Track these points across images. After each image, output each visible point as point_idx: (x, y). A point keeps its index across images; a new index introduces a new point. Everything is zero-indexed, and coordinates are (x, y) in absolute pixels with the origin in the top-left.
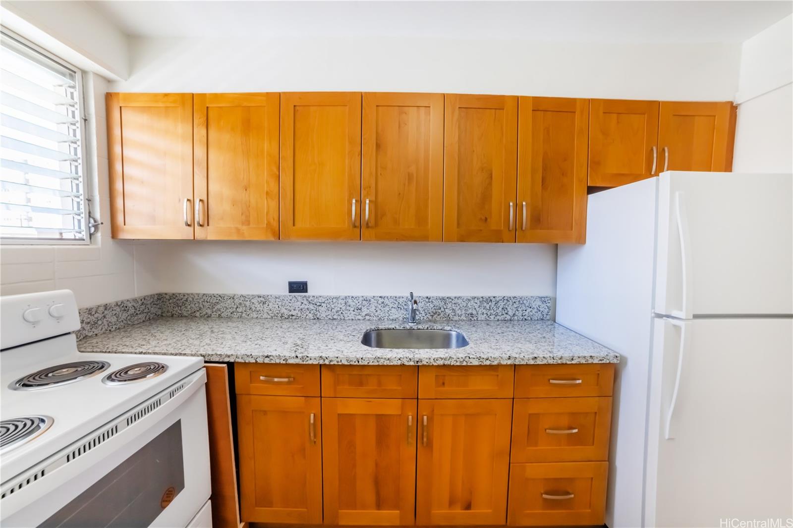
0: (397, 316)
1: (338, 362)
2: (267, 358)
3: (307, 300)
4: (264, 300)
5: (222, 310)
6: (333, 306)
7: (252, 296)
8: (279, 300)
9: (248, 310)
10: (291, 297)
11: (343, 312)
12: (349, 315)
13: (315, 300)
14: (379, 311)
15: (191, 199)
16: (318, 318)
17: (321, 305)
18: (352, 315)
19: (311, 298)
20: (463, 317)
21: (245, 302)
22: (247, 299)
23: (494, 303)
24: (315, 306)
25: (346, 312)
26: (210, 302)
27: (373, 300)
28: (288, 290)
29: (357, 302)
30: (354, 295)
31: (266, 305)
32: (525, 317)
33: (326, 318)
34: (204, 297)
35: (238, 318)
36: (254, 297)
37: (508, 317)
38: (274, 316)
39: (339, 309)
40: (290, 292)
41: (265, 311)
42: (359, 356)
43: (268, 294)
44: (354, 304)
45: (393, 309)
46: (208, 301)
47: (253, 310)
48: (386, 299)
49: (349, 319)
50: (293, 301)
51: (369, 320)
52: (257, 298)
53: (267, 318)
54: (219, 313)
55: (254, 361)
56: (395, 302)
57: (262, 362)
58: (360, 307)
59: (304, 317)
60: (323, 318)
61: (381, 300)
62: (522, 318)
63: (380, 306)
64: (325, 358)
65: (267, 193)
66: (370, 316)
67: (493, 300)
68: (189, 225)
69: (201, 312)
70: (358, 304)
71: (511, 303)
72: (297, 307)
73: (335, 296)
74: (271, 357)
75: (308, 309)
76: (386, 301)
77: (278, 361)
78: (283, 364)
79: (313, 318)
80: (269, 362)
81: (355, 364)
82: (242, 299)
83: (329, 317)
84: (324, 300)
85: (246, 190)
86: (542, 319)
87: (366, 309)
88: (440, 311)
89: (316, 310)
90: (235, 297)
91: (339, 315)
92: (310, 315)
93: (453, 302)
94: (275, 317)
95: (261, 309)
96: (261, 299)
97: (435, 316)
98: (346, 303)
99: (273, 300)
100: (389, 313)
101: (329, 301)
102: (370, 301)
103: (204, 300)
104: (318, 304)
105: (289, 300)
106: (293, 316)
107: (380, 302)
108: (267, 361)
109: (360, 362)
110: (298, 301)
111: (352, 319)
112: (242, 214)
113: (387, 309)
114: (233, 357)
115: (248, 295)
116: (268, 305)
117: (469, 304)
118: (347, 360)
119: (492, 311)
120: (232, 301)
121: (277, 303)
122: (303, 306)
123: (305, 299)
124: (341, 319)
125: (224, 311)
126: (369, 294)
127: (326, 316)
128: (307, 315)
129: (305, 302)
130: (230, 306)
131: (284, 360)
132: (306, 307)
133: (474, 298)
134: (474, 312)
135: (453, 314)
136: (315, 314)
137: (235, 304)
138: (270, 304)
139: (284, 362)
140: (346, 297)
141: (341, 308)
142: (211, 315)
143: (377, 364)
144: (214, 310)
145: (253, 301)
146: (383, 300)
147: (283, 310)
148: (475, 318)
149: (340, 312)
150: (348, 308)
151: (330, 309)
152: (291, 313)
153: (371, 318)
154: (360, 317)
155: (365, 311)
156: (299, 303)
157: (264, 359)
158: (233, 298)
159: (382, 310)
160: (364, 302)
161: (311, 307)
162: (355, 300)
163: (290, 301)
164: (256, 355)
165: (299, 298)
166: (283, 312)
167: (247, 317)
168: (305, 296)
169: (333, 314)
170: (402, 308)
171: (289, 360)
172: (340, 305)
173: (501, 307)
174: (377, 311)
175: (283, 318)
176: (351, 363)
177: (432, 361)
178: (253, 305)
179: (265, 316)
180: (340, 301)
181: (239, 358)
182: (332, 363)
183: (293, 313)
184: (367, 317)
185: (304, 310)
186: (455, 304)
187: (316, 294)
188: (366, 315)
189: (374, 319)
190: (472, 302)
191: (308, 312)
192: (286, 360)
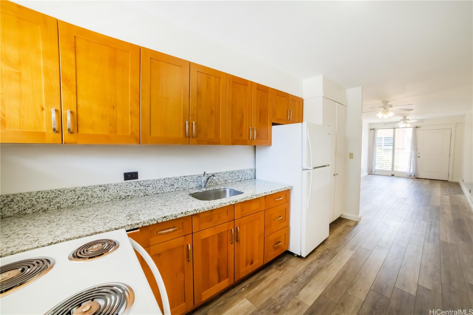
0: (193, 186)
1: (203, 210)
2: (165, 218)
3: (139, 184)
4: (105, 188)
5: (62, 202)
6: (156, 186)
7: (94, 186)
8: (118, 187)
9: (90, 198)
10: (127, 183)
11: (163, 188)
12: (166, 189)
13: (145, 183)
14: (184, 185)
15: (59, 109)
16: (147, 195)
17: (148, 186)
18: (168, 189)
19: (142, 182)
20: (223, 182)
21: (87, 192)
22: (88, 190)
23: (234, 174)
24: (145, 187)
25: (165, 188)
26: (46, 198)
27: (180, 179)
28: (123, 178)
29: (171, 181)
30: (169, 177)
31: (107, 192)
32: (246, 179)
33: (152, 194)
34: (39, 194)
35: (80, 205)
36: (95, 187)
37: (240, 180)
38: (113, 199)
39: (160, 187)
40: (125, 180)
41: (106, 196)
42: (213, 205)
43: (108, 183)
44: (169, 182)
45: (191, 182)
46: (44, 197)
47: (95, 197)
48: (187, 177)
49: (167, 192)
50: (128, 186)
51: (178, 191)
52: (98, 187)
53: (108, 201)
54: (59, 205)
55: (156, 222)
56: (191, 178)
57: (161, 222)
58: (173, 184)
59: (137, 195)
60: (150, 194)
61: (184, 178)
62: (244, 179)
63: (184, 182)
64: (197, 210)
65: (131, 112)
66: (179, 188)
67: (234, 172)
68: (57, 132)
69: (34, 208)
70: (172, 182)
71: (240, 173)
72: (132, 189)
73: (158, 179)
74: (167, 217)
75: (140, 190)
76: (187, 179)
77: (171, 219)
78: (174, 219)
79: (143, 195)
80: (166, 220)
81: (211, 209)
82: (85, 190)
83: (154, 193)
84: (150, 182)
85: (113, 108)
86: (251, 179)
87: (176, 185)
88: (213, 180)
89: (146, 190)
90: (76, 190)
91: (160, 191)
92: (141, 193)
93: (218, 175)
94: (115, 199)
95: (102, 195)
96: (102, 188)
97: (211, 183)
98: (165, 183)
99: (112, 187)
100: (189, 185)
101: (154, 182)
102: (178, 179)
103: (39, 197)
104: (147, 185)
105: (125, 186)
106: (129, 196)
107: (184, 180)
108: (164, 220)
109: (213, 208)
110: (132, 185)
111: (169, 192)
112: (110, 126)
113: (188, 183)
114: (141, 223)
115: (90, 186)
116: (108, 192)
117: (225, 176)
118: (208, 208)
119: (234, 178)
120: (74, 193)
121: (116, 189)
122: (136, 188)
123: (137, 183)
124: (162, 193)
125: (64, 202)
126: (177, 175)
127: (152, 192)
128: (139, 194)
129: (138, 185)
130: (71, 198)
131: (175, 217)
132: (139, 189)
133: (227, 172)
134: (227, 179)
135: (218, 181)
136: (145, 193)
137: (76, 195)
138: (109, 190)
139: (175, 218)
140: (165, 179)
141: (161, 186)
142: (48, 208)
143: (220, 207)
144: (52, 203)
145: (94, 190)
146: (185, 178)
147: (121, 193)
148: (227, 182)
149: (161, 189)
150: (166, 185)
151: (155, 188)
152: (127, 194)
153: (179, 189)
154: (173, 190)
155: (176, 186)
156: (133, 187)
157: (162, 220)
158: (74, 191)
159: (185, 184)
160: (175, 180)
161: (142, 188)
162: (170, 180)
163: (127, 186)
164: (158, 218)
165: (134, 183)
166: (121, 195)
167: (89, 203)
168: (138, 182)
169: (156, 191)
170: (195, 181)
171: (178, 216)
172: (161, 184)
173: (237, 175)
174: (182, 185)
175: (121, 199)
176: (209, 209)
177: (241, 200)
178: (95, 193)
179: (106, 199)
180: (161, 182)
181: (145, 223)
182: (200, 212)
183: (129, 194)
184: (177, 189)
185: (137, 191)
186: (219, 176)
187: (145, 179)
188: (176, 188)
189: (181, 189)
190: (226, 174)
191: (140, 191)
192: (176, 216)
